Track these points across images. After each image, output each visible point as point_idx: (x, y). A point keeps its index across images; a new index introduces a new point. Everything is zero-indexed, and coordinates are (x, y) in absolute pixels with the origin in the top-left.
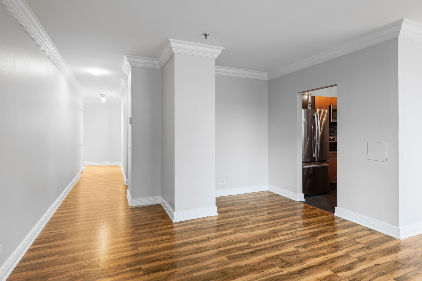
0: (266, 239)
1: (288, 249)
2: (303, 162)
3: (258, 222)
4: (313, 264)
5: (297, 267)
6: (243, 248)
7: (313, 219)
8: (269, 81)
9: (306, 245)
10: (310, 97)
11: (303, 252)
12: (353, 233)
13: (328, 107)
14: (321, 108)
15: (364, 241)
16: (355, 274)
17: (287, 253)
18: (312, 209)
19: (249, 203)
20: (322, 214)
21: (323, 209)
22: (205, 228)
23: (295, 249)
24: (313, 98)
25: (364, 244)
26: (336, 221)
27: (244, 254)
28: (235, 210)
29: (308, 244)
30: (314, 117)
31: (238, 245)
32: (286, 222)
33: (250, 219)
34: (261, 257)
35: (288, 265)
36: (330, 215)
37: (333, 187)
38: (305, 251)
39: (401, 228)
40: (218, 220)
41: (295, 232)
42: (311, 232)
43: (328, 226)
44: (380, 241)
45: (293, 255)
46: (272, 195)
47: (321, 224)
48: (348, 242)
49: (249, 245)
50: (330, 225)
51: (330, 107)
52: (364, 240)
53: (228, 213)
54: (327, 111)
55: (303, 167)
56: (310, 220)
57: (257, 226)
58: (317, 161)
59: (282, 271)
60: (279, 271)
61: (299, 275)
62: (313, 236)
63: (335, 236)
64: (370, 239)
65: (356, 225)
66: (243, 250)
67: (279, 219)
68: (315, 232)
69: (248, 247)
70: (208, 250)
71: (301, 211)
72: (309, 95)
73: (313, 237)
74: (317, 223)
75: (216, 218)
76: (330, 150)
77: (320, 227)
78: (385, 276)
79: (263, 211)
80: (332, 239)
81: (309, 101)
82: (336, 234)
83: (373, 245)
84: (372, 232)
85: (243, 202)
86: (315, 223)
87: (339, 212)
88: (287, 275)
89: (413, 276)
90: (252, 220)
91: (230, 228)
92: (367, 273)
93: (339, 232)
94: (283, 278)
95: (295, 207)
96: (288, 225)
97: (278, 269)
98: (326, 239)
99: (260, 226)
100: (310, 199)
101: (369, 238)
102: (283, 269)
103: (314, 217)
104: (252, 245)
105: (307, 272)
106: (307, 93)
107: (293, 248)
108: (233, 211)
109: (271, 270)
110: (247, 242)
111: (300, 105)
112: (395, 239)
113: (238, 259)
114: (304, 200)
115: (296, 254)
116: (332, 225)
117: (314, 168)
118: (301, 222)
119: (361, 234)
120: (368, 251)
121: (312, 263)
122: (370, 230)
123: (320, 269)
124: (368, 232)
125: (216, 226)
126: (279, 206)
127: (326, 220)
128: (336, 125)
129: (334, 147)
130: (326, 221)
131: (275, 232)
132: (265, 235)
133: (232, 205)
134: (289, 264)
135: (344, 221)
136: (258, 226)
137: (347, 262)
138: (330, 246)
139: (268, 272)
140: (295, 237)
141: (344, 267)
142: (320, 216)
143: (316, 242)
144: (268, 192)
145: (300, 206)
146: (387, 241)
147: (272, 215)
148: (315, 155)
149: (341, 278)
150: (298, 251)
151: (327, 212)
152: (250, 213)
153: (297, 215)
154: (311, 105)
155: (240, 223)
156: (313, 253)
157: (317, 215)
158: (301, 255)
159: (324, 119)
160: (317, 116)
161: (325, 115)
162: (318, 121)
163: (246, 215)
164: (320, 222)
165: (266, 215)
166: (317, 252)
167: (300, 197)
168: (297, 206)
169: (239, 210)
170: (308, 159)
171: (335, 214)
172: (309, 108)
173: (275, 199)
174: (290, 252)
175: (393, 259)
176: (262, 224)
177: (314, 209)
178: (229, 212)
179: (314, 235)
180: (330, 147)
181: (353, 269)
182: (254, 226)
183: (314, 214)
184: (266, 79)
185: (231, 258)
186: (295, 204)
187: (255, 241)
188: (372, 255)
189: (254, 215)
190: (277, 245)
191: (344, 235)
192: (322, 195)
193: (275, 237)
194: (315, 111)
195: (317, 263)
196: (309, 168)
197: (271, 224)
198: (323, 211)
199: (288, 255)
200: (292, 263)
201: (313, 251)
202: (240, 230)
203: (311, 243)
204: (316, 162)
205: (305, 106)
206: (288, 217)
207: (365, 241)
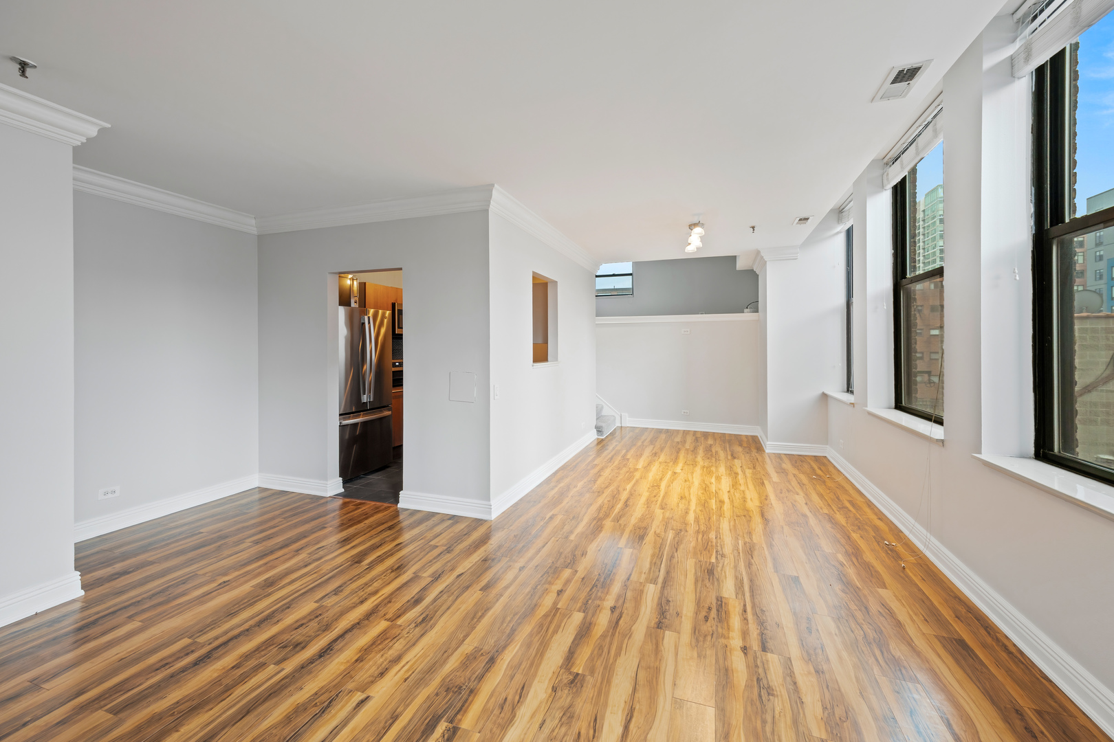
0: (245, 608)
1: (300, 611)
2: (340, 415)
3: (225, 574)
4: (352, 623)
5: (317, 646)
6: (170, 660)
7: (359, 525)
8: (261, 238)
9: (340, 587)
10: (355, 283)
11: (332, 606)
12: (427, 531)
13: (390, 307)
14: (377, 307)
15: (442, 541)
16: (427, 607)
17: (297, 621)
18: (358, 506)
19: (201, 531)
20: (377, 510)
21: (379, 501)
22: (20, 656)
23: (316, 605)
24: (363, 286)
25: (442, 545)
26: (401, 517)
27: (172, 676)
28: (152, 563)
29: (345, 583)
30: (363, 324)
31: (153, 659)
32: (298, 551)
33: (199, 573)
34: (228, 660)
35: (298, 649)
36: (392, 509)
37: (396, 454)
38: (337, 600)
39: (492, 502)
40: (83, 609)
41: (317, 567)
42: (351, 557)
43: (385, 531)
44: (465, 533)
45: (311, 620)
46: (266, 495)
47: (373, 532)
48: (418, 552)
49: (194, 643)
50: (390, 528)
51: (393, 305)
52: (444, 538)
53: (128, 576)
54: (389, 314)
55: (340, 423)
56: (352, 530)
57: (220, 584)
58: (370, 410)
59: (283, 669)
60: (274, 673)
61: (322, 659)
62: (356, 562)
63: (399, 547)
64: (452, 534)
65: (433, 514)
66: (171, 665)
67: (281, 548)
68: (361, 552)
69: (186, 651)
70: (25, 725)
71: (334, 517)
72: (353, 280)
73: (357, 565)
74: (366, 532)
75: (78, 605)
76: (394, 386)
77: (372, 537)
78: (470, 590)
79: (241, 541)
80: (392, 555)
81: (353, 291)
82: (399, 544)
83: (456, 542)
84: (455, 519)
85: (180, 534)
86: (363, 533)
87: (408, 500)
88: (294, 673)
89: (503, 573)
90: (204, 574)
91: (131, 618)
92: (445, 596)
93: (406, 536)
94: (282, 686)
95: (321, 510)
96: (303, 556)
97: (271, 669)
98: (380, 560)
99: (229, 583)
100: (355, 485)
101: (451, 532)
102: (282, 666)
103: (360, 522)
104: (201, 640)
105: (338, 646)
106: (350, 276)
107: (313, 603)
108: (142, 567)
109: (253, 680)
110: (186, 638)
111: (334, 297)
112: (486, 521)
113: (151, 699)
114: (343, 490)
115: (317, 617)
116: (393, 528)
117: (364, 423)
118: (334, 539)
119: (438, 529)
120: (448, 557)
121: (351, 621)
122: (453, 517)
123: (367, 625)
124: (450, 522)
125: (75, 632)
126: (284, 518)
127: (383, 521)
128: (402, 338)
129: (398, 380)
130: (383, 524)
131: (270, 583)
132: (242, 600)
133: (144, 549)
134: (299, 646)
135: (414, 512)
136: (225, 582)
137: (414, 590)
138: (387, 571)
139: (243, 690)
140: (319, 578)
141: (409, 604)
142: (372, 515)
143: (362, 572)
144: (257, 490)
145: (333, 505)
146: (475, 529)
147: (264, 543)
148: (365, 398)
149: (402, 628)
150: (323, 606)
151: (386, 505)
152: (203, 557)
153: (325, 527)
154: (357, 298)
155: (168, 593)
156: (354, 597)
157: (367, 516)
158: (329, 612)
159: (383, 331)
160: (369, 323)
161: (386, 320)
162: (371, 331)
163: (191, 565)
164: (371, 528)
165: (249, 547)
166: (362, 593)
167: (333, 486)
168: (328, 507)
169: (167, 558)
170: (353, 406)
171: (399, 506)
172: (353, 305)
173: (275, 504)
174: (304, 618)
175: (481, 557)
176: (237, 573)
177: (360, 504)
178: (129, 573)
179: (358, 559)
180: (393, 380)
181: (423, 600)
182: (214, 585)
183: (361, 515)
184: (254, 231)
185: (127, 705)
186: (323, 503)
187: (212, 625)
188: (452, 562)
189: (215, 559)
190: (273, 612)
191: (413, 540)
192: (377, 474)
193: (269, 595)
194: (366, 313)
195: (360, 617)
196: (355, 425)
197: (260, 567)
198: (379, 504)
199: (299, 625)
200: (308, 639)
201: (354, 594)
202: (165, 614)
203: (351, 580)
204: (367, 410)
205: (344, 300)
206: (305, 537)
207: (444, 540)
